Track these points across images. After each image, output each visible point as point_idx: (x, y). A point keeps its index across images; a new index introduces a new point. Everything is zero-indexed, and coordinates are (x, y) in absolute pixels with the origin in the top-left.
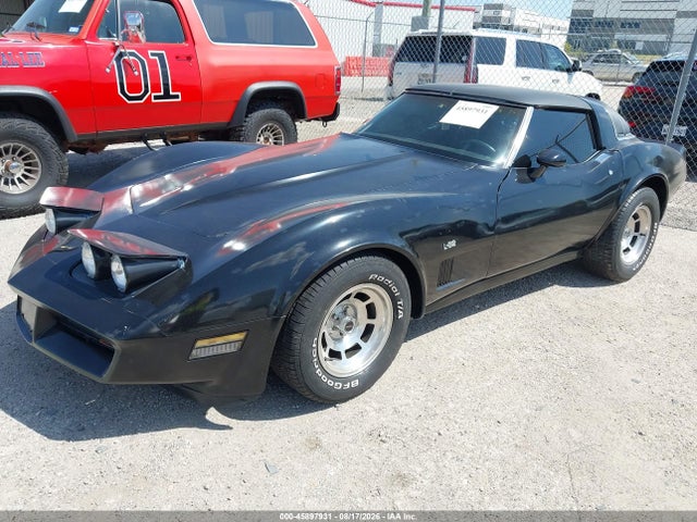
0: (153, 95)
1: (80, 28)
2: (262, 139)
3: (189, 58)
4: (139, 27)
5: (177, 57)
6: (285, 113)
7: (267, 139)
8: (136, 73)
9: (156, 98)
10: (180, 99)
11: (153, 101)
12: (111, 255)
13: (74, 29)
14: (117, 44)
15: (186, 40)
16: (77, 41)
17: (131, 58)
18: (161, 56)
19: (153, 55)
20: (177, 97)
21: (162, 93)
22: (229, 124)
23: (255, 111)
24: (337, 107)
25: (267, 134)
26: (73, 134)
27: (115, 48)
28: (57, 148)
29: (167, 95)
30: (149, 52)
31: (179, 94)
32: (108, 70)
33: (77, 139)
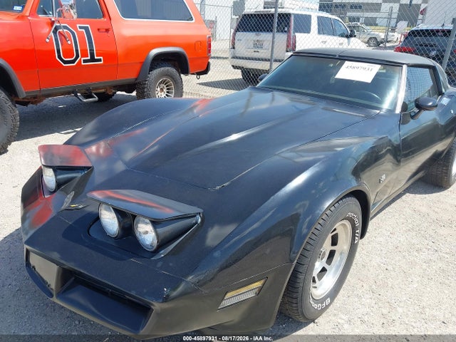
0: (82, 59)
1: (23, 7)
2: (159, 89)
3: (107, 30)
4: (71, 6)
5: (99, 30)
6: (174, 70)
7: (162, 90)
8: (69, 42)
9: (85, 61)
10: (102, 62)
11: (83, 64)
12: (134, 217)
13: (17, 8)
14: (53, 19)
15: (104, 16)
16: (22, 17)
17: (65, 30)
18: (86, 29)
19: (80, 28)
20: (100, 60)
21: (89, 58)
22: (136, 79)
23: (155, 69)
24: (208, 65)
25: (162, 85)
26: (22, 92)
27: (53, 23)
28: (10, 103)
29: (93, 59)
30: (78, 25)
31: (102, 58)
32: (47, 40)
33: (25, 95)
